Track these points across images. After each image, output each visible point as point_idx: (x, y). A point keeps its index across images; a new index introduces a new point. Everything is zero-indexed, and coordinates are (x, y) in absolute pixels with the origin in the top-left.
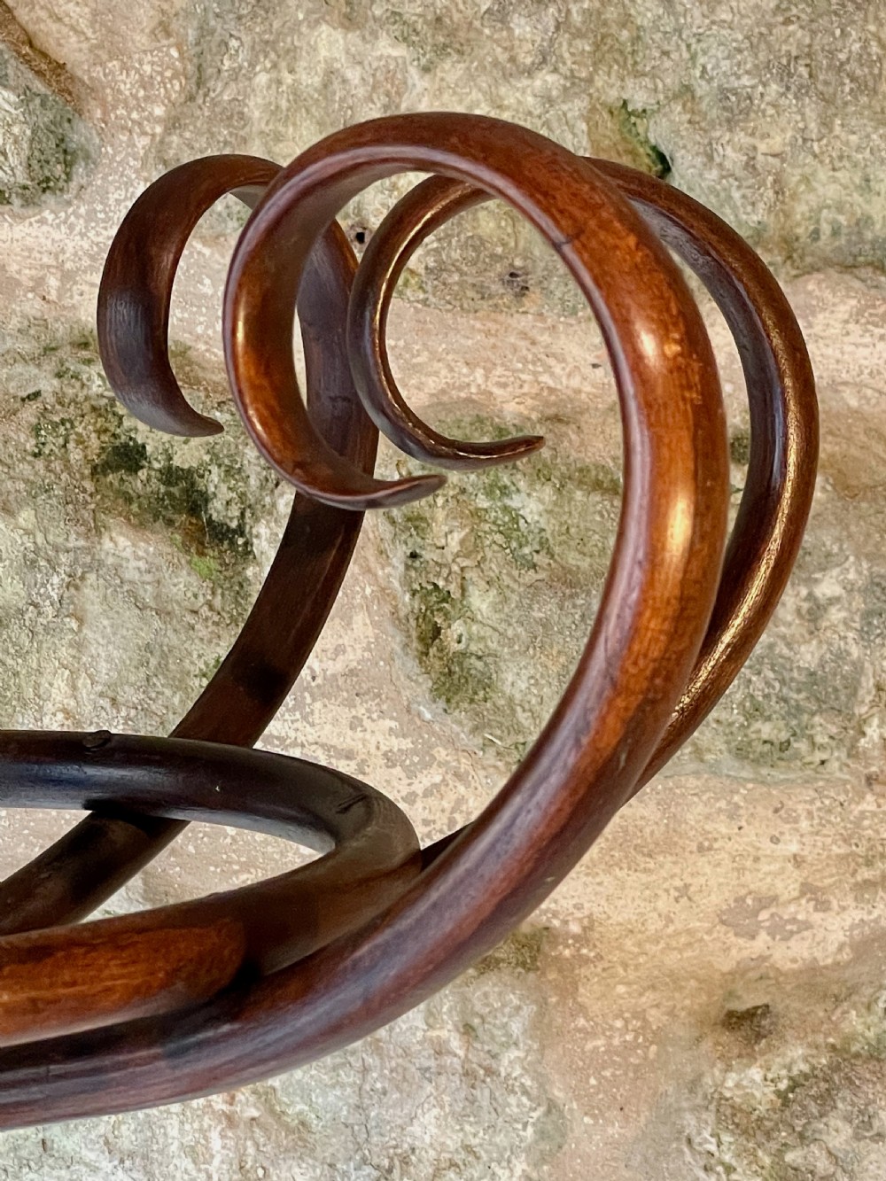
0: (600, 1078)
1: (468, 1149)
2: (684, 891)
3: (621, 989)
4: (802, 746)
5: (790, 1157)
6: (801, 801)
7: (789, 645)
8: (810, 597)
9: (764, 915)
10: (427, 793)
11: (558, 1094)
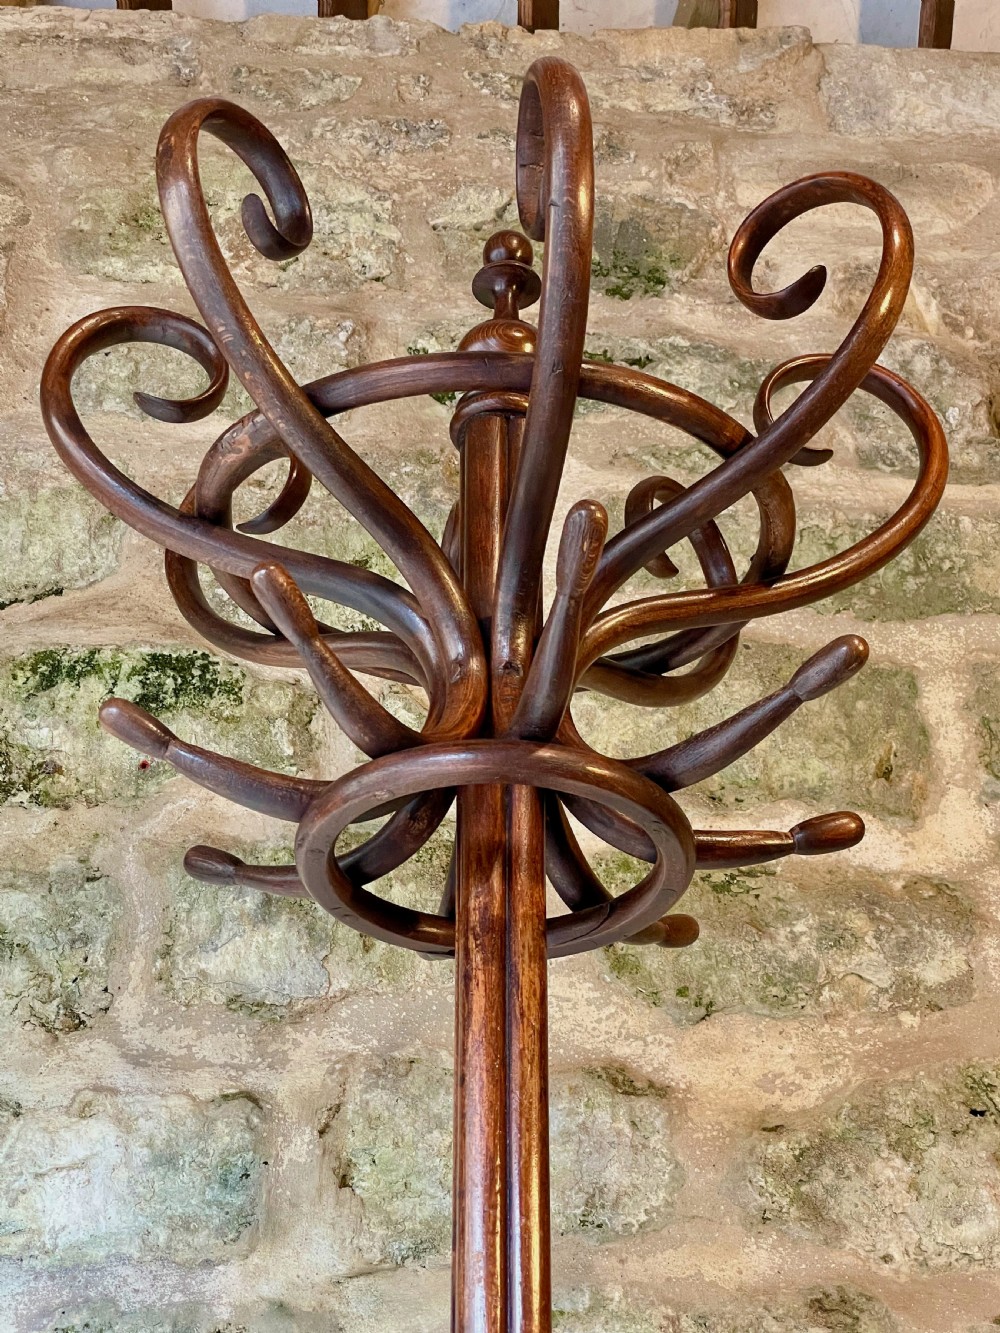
0: (702, 1151)
1: (635, 1186)
2: (736, 1071)
3: (709, 1113)
4: (793, 999)
5: (804, 1188)
6: (791, 1027)
7: (784, 951)
8: (791, 932)
9: (778, 1082)
10: (608, 1018)
11: (680, 1158)
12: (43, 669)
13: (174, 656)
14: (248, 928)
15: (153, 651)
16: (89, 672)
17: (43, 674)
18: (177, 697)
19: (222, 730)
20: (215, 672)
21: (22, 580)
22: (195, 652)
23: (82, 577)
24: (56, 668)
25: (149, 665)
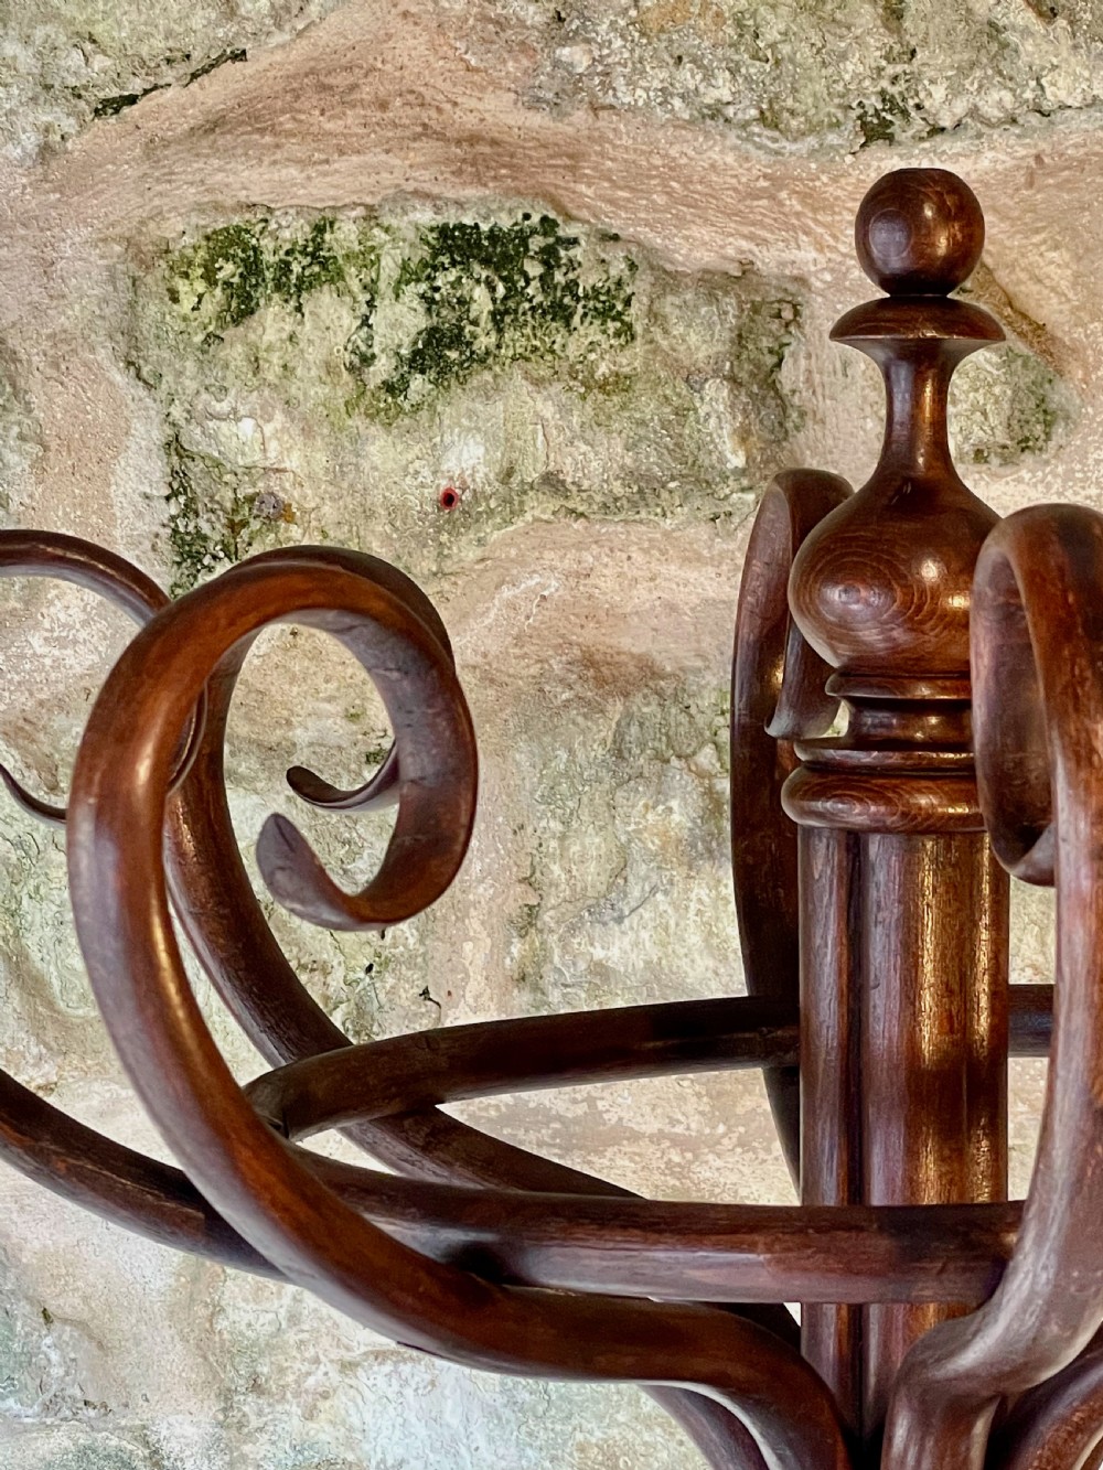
12: (228, 270)
13: (485, 227)
14: (678, 874)
15: (440, 220)
16: (316, 276)
17: (228, 284)
18: (500, 331)
19: (598, 408)
20: (572, 265)
21: (159, 44)
22: (527, 217)
23: (279, 27)
24: (252, 267)
25: (435, 256)
